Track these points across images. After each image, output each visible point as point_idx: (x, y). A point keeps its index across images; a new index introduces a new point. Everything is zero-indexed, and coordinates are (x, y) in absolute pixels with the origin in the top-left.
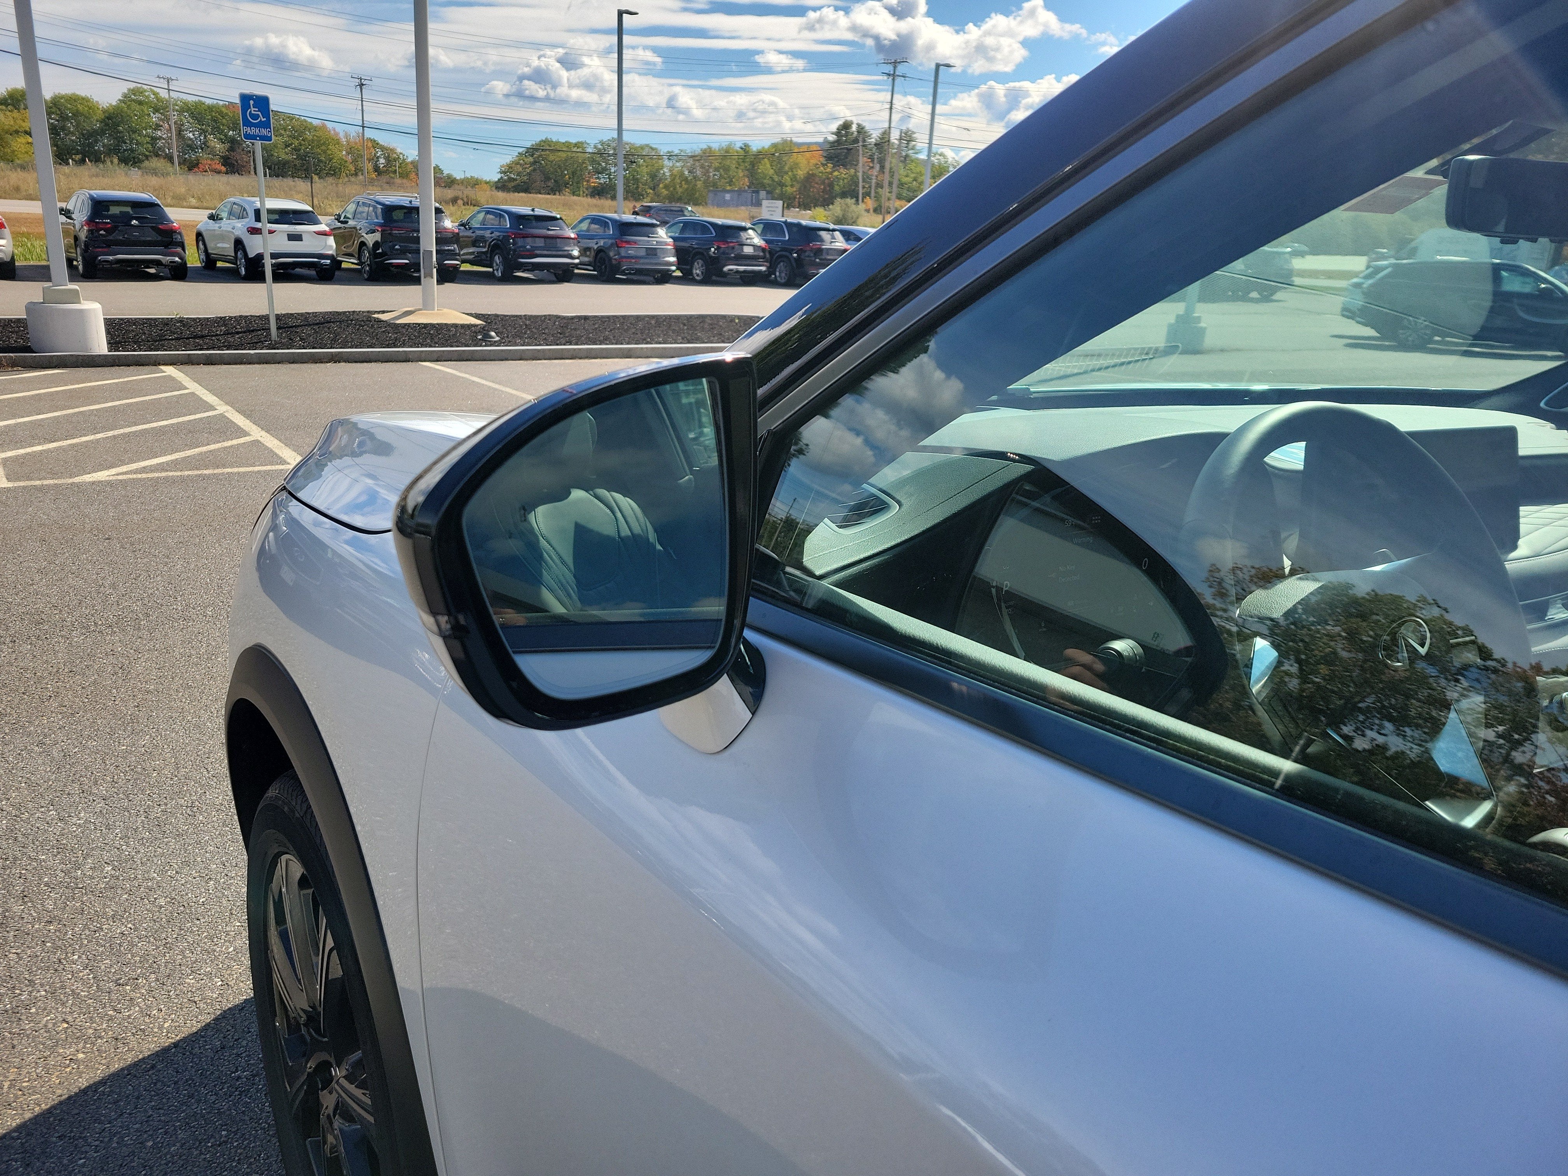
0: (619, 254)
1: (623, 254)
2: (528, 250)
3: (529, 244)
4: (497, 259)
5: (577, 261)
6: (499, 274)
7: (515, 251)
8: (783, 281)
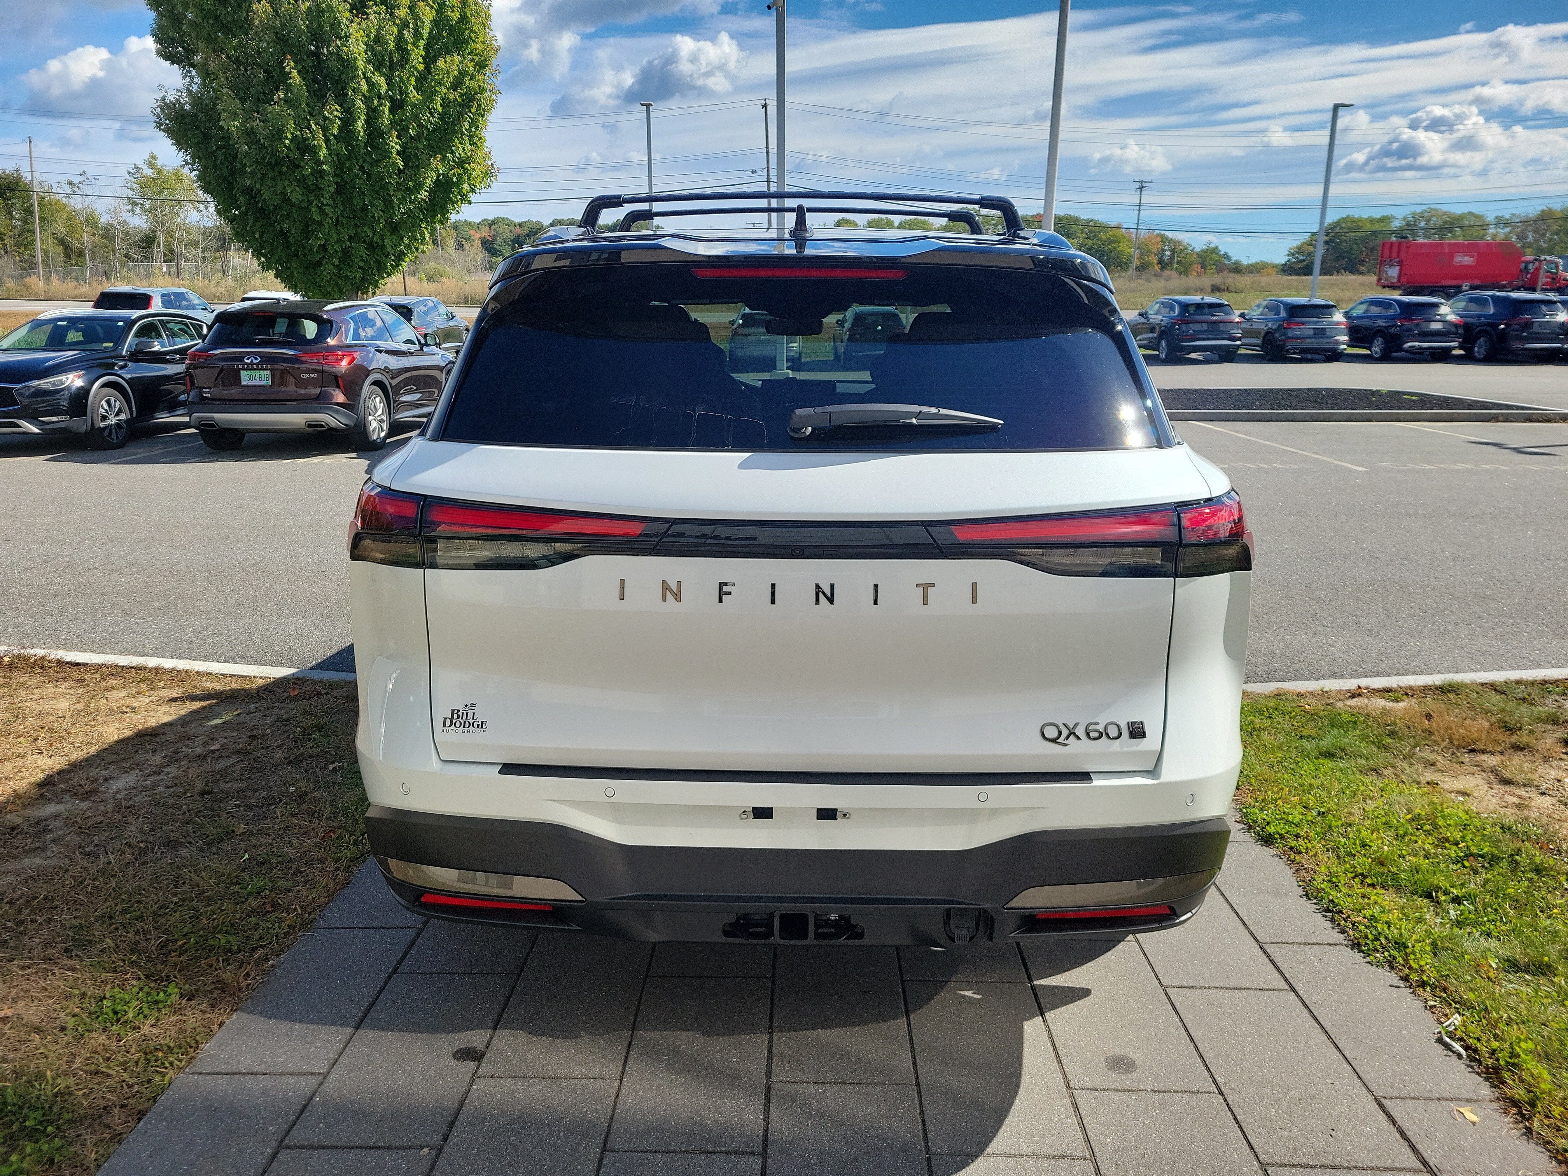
0: (1285, 335)
1: (1289, 335)
2: (1191, 335)
3: (1193, 328)
4: (1163, 343)
5: (1238, 343)
6: (1163, 356)
7: (1178, 336)
8: (1481, 356)
